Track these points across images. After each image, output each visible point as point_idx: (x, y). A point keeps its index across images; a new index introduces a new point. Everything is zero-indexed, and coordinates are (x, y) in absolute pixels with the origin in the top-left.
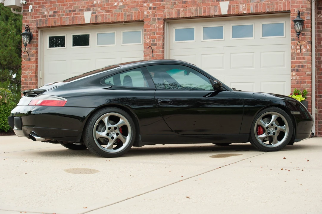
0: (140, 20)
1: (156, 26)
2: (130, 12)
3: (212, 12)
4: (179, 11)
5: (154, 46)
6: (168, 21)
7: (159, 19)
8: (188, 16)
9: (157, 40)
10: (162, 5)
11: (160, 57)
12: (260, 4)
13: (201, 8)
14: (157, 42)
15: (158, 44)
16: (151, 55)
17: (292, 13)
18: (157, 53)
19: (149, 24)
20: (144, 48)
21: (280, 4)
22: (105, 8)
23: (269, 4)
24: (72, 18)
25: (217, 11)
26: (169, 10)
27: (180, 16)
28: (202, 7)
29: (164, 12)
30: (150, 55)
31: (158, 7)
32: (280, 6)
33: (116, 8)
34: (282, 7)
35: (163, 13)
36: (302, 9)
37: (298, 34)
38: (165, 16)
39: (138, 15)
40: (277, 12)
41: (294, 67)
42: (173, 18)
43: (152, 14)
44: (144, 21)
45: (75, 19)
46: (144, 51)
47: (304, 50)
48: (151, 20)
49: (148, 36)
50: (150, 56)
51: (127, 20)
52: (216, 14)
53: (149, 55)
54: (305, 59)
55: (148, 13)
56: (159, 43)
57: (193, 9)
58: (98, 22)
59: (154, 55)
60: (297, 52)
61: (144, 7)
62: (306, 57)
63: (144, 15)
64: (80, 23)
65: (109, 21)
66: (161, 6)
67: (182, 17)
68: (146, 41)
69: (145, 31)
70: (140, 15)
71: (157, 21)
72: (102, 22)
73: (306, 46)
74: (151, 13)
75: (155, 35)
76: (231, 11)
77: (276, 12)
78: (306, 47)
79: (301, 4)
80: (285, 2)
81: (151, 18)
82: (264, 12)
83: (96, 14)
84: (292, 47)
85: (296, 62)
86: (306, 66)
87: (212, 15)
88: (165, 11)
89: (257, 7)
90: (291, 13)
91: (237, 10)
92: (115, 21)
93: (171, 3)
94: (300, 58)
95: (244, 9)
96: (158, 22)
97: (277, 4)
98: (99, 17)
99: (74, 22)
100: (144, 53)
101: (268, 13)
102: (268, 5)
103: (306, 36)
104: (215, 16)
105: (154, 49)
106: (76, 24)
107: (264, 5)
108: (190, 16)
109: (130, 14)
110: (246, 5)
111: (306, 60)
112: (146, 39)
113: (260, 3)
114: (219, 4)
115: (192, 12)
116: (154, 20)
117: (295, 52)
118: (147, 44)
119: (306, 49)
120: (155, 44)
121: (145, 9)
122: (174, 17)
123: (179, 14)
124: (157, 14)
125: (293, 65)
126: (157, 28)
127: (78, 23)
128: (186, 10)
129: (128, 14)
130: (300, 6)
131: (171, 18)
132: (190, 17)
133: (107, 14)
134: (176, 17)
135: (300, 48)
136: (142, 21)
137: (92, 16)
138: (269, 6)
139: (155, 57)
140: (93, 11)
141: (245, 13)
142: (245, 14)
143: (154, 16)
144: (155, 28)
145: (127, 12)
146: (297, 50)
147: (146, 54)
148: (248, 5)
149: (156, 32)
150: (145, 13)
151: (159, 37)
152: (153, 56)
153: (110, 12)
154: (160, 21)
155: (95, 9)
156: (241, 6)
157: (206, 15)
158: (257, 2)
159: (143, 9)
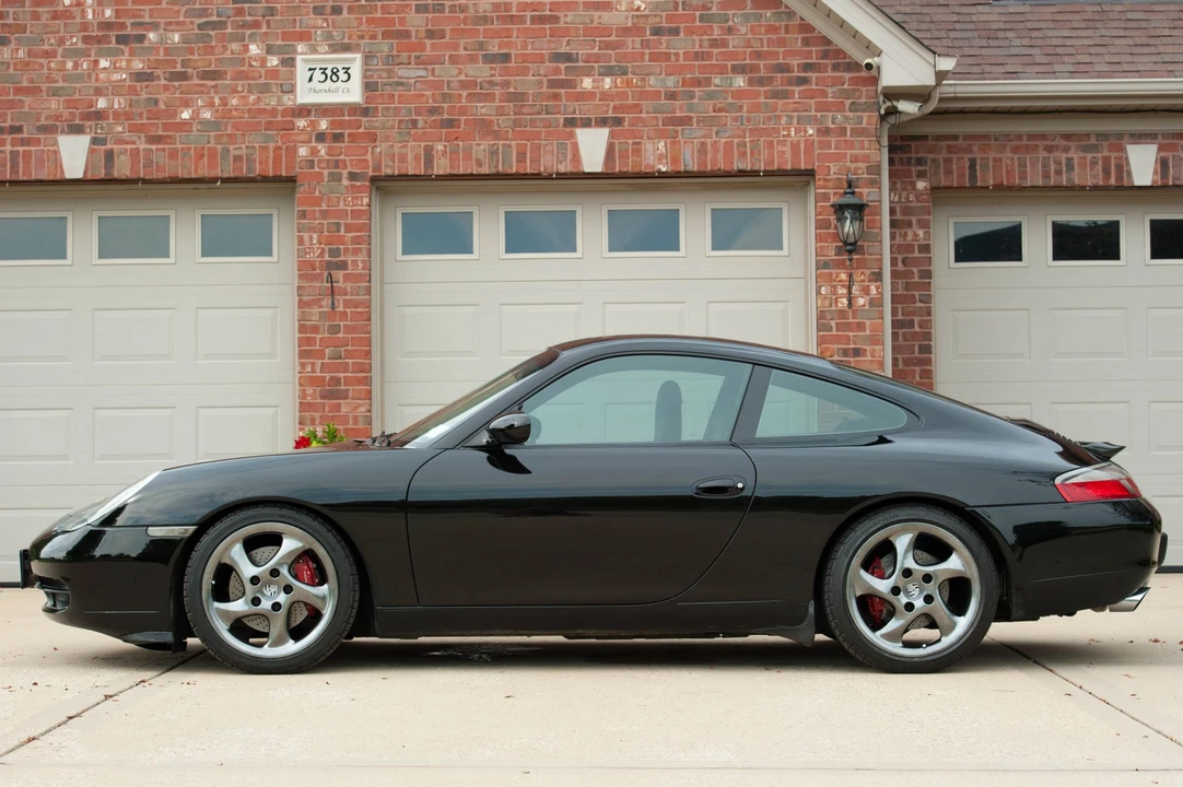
0: (281, 176)
1: (345, 201)
2: (244, 146)
3: (549, 162)
4: (429, 152)
5: (337, 269)
6: (385, 185)
7: (353, 176)
8: (461, 172)
9: (346, 250)
10: (366, 128)
11: (359, 310)
12: (715, 142)
13: (510, 146)
14: (350, 259)
15: (353, 266)
16: (326, 302)
17: (819, 179)
18: (349, 297)
19: (317, 194)
20: (300, 276)
21: (781, 148)
22: (142, 124)
23: (745, 145)
24: (9, 157)
25: (565, 159)
26: (392, 146)
27: (433, 169)
28: (514, 143)
29: (372, 153)
30: (324, 303)
31: (349, 135)
32: (783, 153)
33: (187, 128)
34: (788, 156)
35: (369, 157)
36: (853, 165)
37: (849, 248)
38: (377, 167)
39: (277, 160)
40: (772, 171)
41: (828, 354)
42: (407, 176)
43: (326, 157)
44: (298, 179)
45: (20, 160)
46: (299, 288)
47: (861, 301)
48: (326, 179)
49: (315, 236)
50: (321, 307)
51: (232, 175)
52: (562, 169)
53: (317, 302)
54: (865, 331)
55: (314, 152)
56: (355, 263)
57: (482, 147)
58: (116, 175)
59: (336, 303)
60: (840, 305)
61: (296, 131)
62: (868, 323)
63: (299, 160)
64: (44, 175)
65: (160, 175)
66: (361, 130)
67: (441, 173)
68: (306, 254)
69: (303, 215)
70: (284, 159)
71: (345, 182)
72: (134, 176)
73: (868, 286)
74: (323, 152)
75: (338, 231)
76: (617, 160)
77: (768, 173)
78: (866, 291)
79: (849, 152)
80: (798, 142)
81: (326, 172)
82: (728, 169)
83: (109, 146)
84: (823, 288)
85: (837, 339)
86: (868, 354)
87: (550, 171)
88: (378, 150)
89: (706, 154)
90: (817, 177)
91: (638, 159)
92: (186, 176)
93: (400, 121)
94: (849, 327)
95: (661, 157)
96: (352, 186)
97: (773, 147)
98: (122, 157)
99: (17, 172)
100: (299, 295)
101: (742, 173)
102: (742, 149)
103: (866, 256)
104: (557, 174)
105: (338, 282)
106: (25, 178)
107: (728, 145)
108: (469, 172)
109: (244, 152)
110: (669, 146)
111: (868, 332)
112: (307, 243)
113: (715, 139)
114: (572, 135)
115: (477, 160)
116: (336, 178)
117: (831, 306)
118: (312, 265)
119: (868, 297)
120: (343, 265)
121: (301, 138)
122: (410, 173)
123: (429, 161)
124: (348, 158)
125: (827, 349)
126: (349, 208)
127: (33, 177)
128: (454, 152)
129: (238, 153)
130: (846, 157)
131: (399, 176)
132: (472, 175)
133: (154, 147)
134: (418, 173)
135: (850, 292)
136: (292, 180)
137: (91, 151)
138: (745, 153)
139: (341, 309)
140: (93, 135)
141: (664, 169)
142: (664, 173)
143: (337, 167)
144: (342, 207)
145: (231, 147)
146: (836, 299)
147: (305, 298)
148: (672, 143)
149: (342, 222)
150: (303, 151)
151: (356, 240)
152: (333, 304)
153: (166, 143)
154: (358, 184)
155: (102, 128)
156: (648, 146)
157: (528, 171)
158: (705, 136)
159: (294, 137)
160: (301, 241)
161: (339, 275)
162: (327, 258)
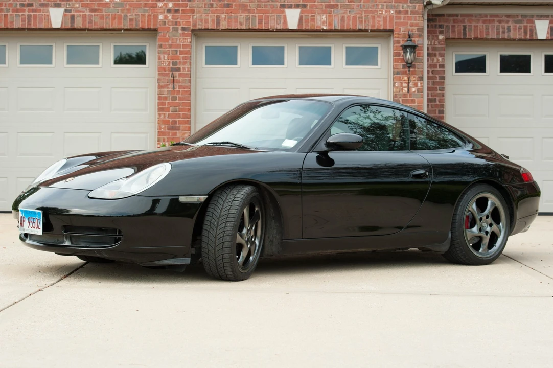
0: (151, 28)
1: (180, 40)
2: (134, 14)
3: (273, 24)
4: (218, 18)
5: (176, 71)
6: (197, 33)
7: (183, 29)
8: (233, 28)
9: (180, 63)
10: (190, 7)
11: (185, 90)
12: (349, 16)
13: (255, 16)
14: (182, 67)
15: (183, 70)
16: (171, 86)
17: (396, 34)
18: (181, 84)
19: (167, 37)
20: (159, 74)
21: (379, 19)
22: (88, 4)
23: (362, 18)
24: (27, 17)
25: (280, 23)
26: (202, 15)
27: (220, 26)
28: (257, 15)
29: (193, 18)
30: (170, 86)
31: (182, 10)
32: (380, 21)
33: (108, 5)
34: (382, 23)
35: (191, 20)
36: (411, 28)
37: (409, 65)
38: (195, 25)
39: (149, 21)
40: (374, 30)
42: (208, 29)
43: (172, 20)
44: (159, 30)
45: (32, 19)
46: (158, 79)
47: (414, 90)
48: (171, 30)
49: (166, 56)
50: (168, 88)
51: (128, 27)
52: (279, 27)
53: (166, 86)
54: (415, 103)
55: (166, 17)
56: (184, 68)
57: (242, 17)
58: (76, 26)
59: (175, 86)
60: (404, 91)
61: (158, 8)
62: (416, 99)
63: (159, 21)
64: (43, 26)
65: (96, 27)
66: (188, 8)
67: (224, 28)
68: (162, 64)
69: (160, 46)
70: (152, 20)
71: (180, 31)
72: (84, 27)
73: (417, 83)
74: (170, 18)
75: (177, 54)
76: (304, 24)
77: (372, 31)
78: (416, 85)
79: (409, 22)
80: (386, 17)
81: (171, 27)
82: (354, 29)
83: (72, 13)
84: (396, 84)
87: (273, 28)
88: (195, 17)
89: (344, 22)
90: (395, 33)
91: (313, 23)
92: (108, 28)
93: (205, 4)
94: (407, 101)
95: (323, 23)
96: (183, 33)
97: (375, 19)
98: (78, 18)
99: (31, 24)
100: (158, 83)
101: (360, 30)
102: (361, 19)
103: (416, 69)
104: (276, 29)
105: (176, 77)
106: (34, 27)
107: (354, 18)
108: (236, 28)
109: (134, 17)
110: (327, 17)
112: (162, 59)
113: (348, 14)
114: (283, 12)
115: (240, 22)
116: (176, 29)
117: (400, 92)
118: (164, 69)
119: (417, 88)
121: (160, 11)
122: (210, 28)
123: (218, 23)
124: (181, 21)
126: (182, 44)
127: (38, 27)
128: (230, 18)
129: (131, 17)
130: (408, 24)
131: (204, 29)
132: (237, 29)
133: (93, 14)
134: (213, 28)
135: (408, 86)
136: (155, 30)
137: (64, 16)
138: (362, 21)
139: (177, 89)
140: (65, 8)
141: (325, 28)
142: (325, 30)
143: (176, 24)
144: (178, 43)
145: (128, 15)
146: (402, 89)
147: (161, 84)
148: (329, 16)
149: (178, 50)
150: (161, 17)
151: (185, 58)
152: (174, 87)
153: (98, 12)
154: (186, 32)
155: (69, 5)
156: (318, 17)
157: (263, 28)
158: (344, 13)
159: (157, 11)
160: (159, 58)
161: (177, 74)
162: (171, 66)
